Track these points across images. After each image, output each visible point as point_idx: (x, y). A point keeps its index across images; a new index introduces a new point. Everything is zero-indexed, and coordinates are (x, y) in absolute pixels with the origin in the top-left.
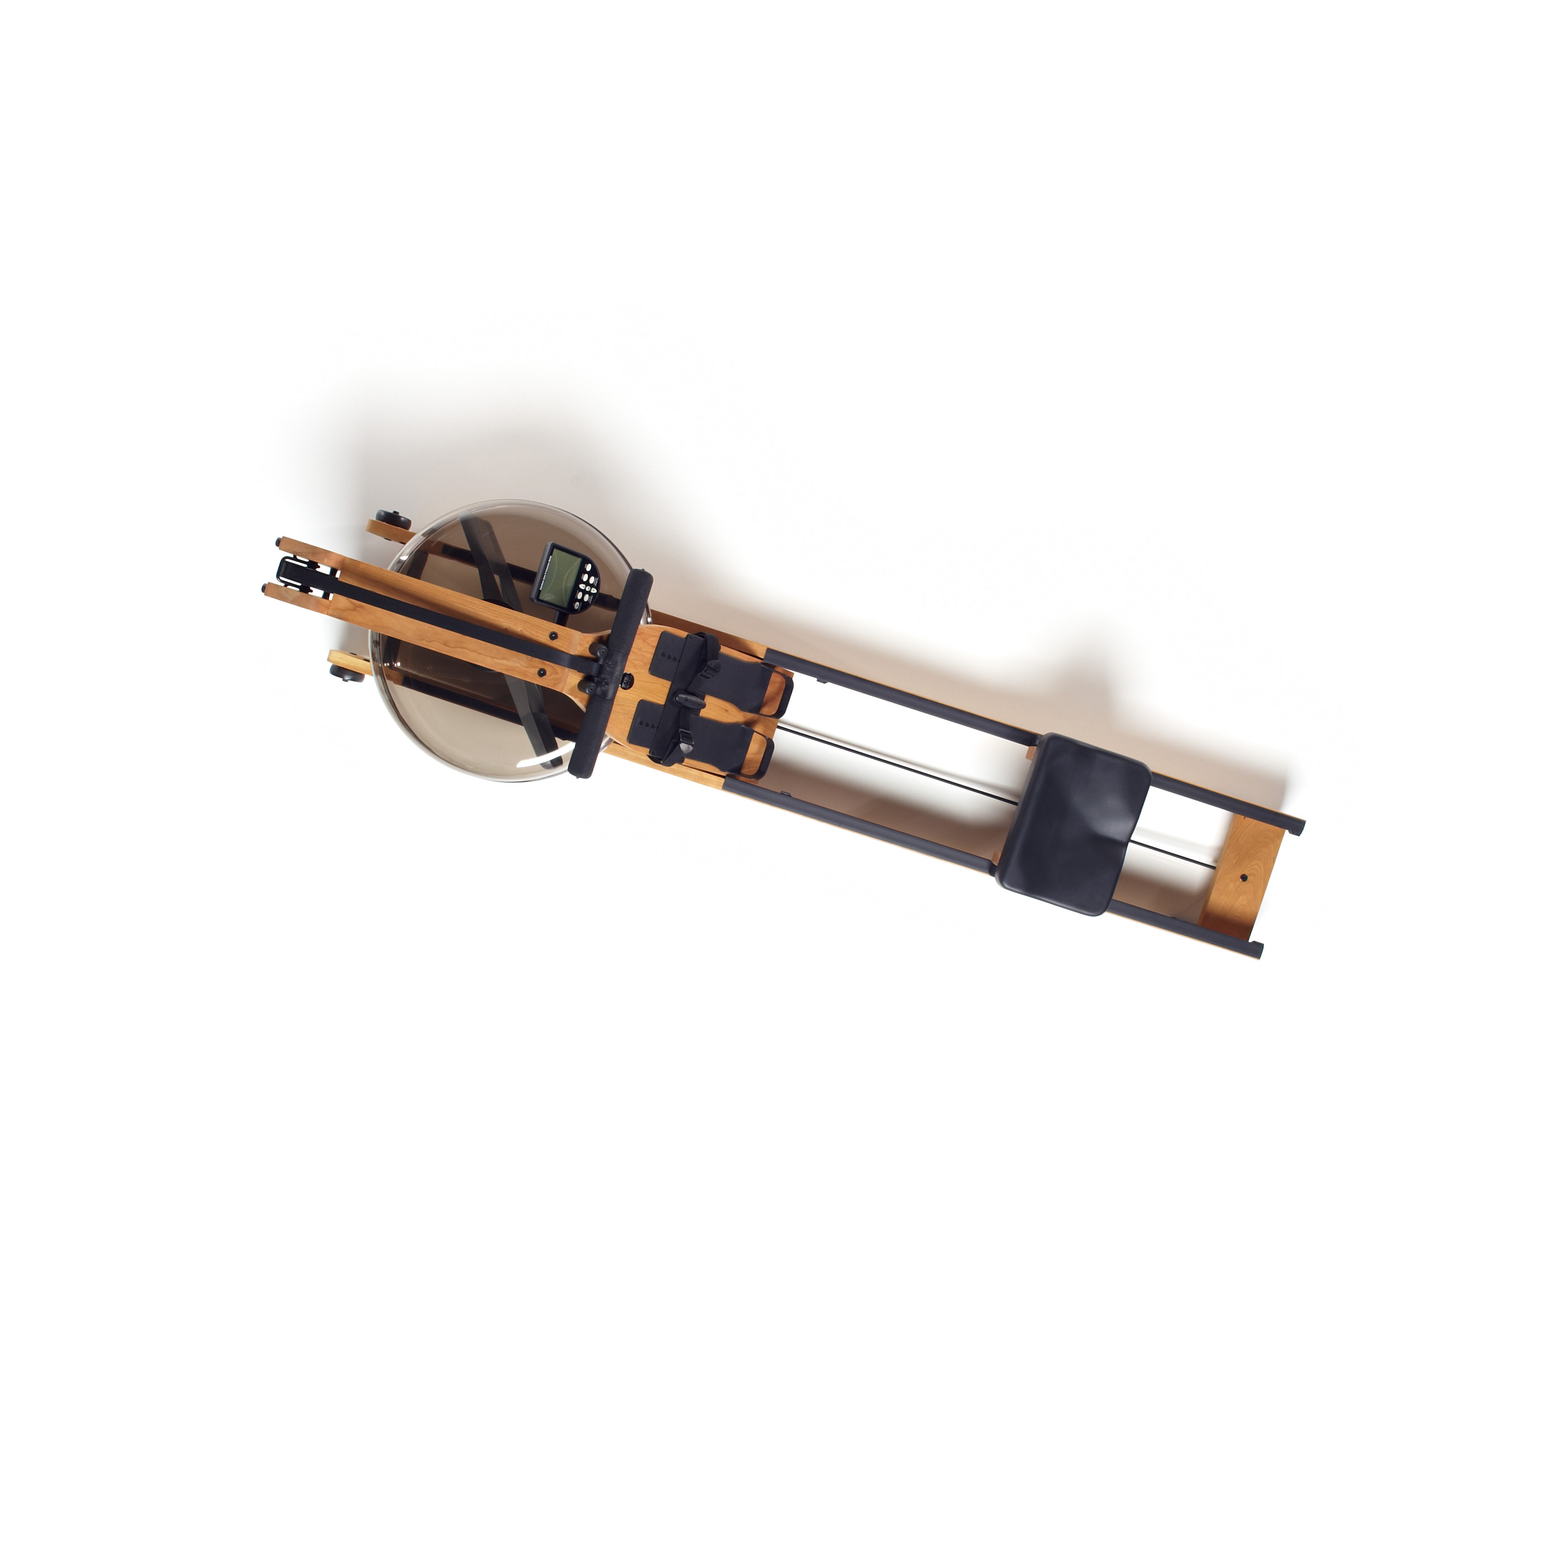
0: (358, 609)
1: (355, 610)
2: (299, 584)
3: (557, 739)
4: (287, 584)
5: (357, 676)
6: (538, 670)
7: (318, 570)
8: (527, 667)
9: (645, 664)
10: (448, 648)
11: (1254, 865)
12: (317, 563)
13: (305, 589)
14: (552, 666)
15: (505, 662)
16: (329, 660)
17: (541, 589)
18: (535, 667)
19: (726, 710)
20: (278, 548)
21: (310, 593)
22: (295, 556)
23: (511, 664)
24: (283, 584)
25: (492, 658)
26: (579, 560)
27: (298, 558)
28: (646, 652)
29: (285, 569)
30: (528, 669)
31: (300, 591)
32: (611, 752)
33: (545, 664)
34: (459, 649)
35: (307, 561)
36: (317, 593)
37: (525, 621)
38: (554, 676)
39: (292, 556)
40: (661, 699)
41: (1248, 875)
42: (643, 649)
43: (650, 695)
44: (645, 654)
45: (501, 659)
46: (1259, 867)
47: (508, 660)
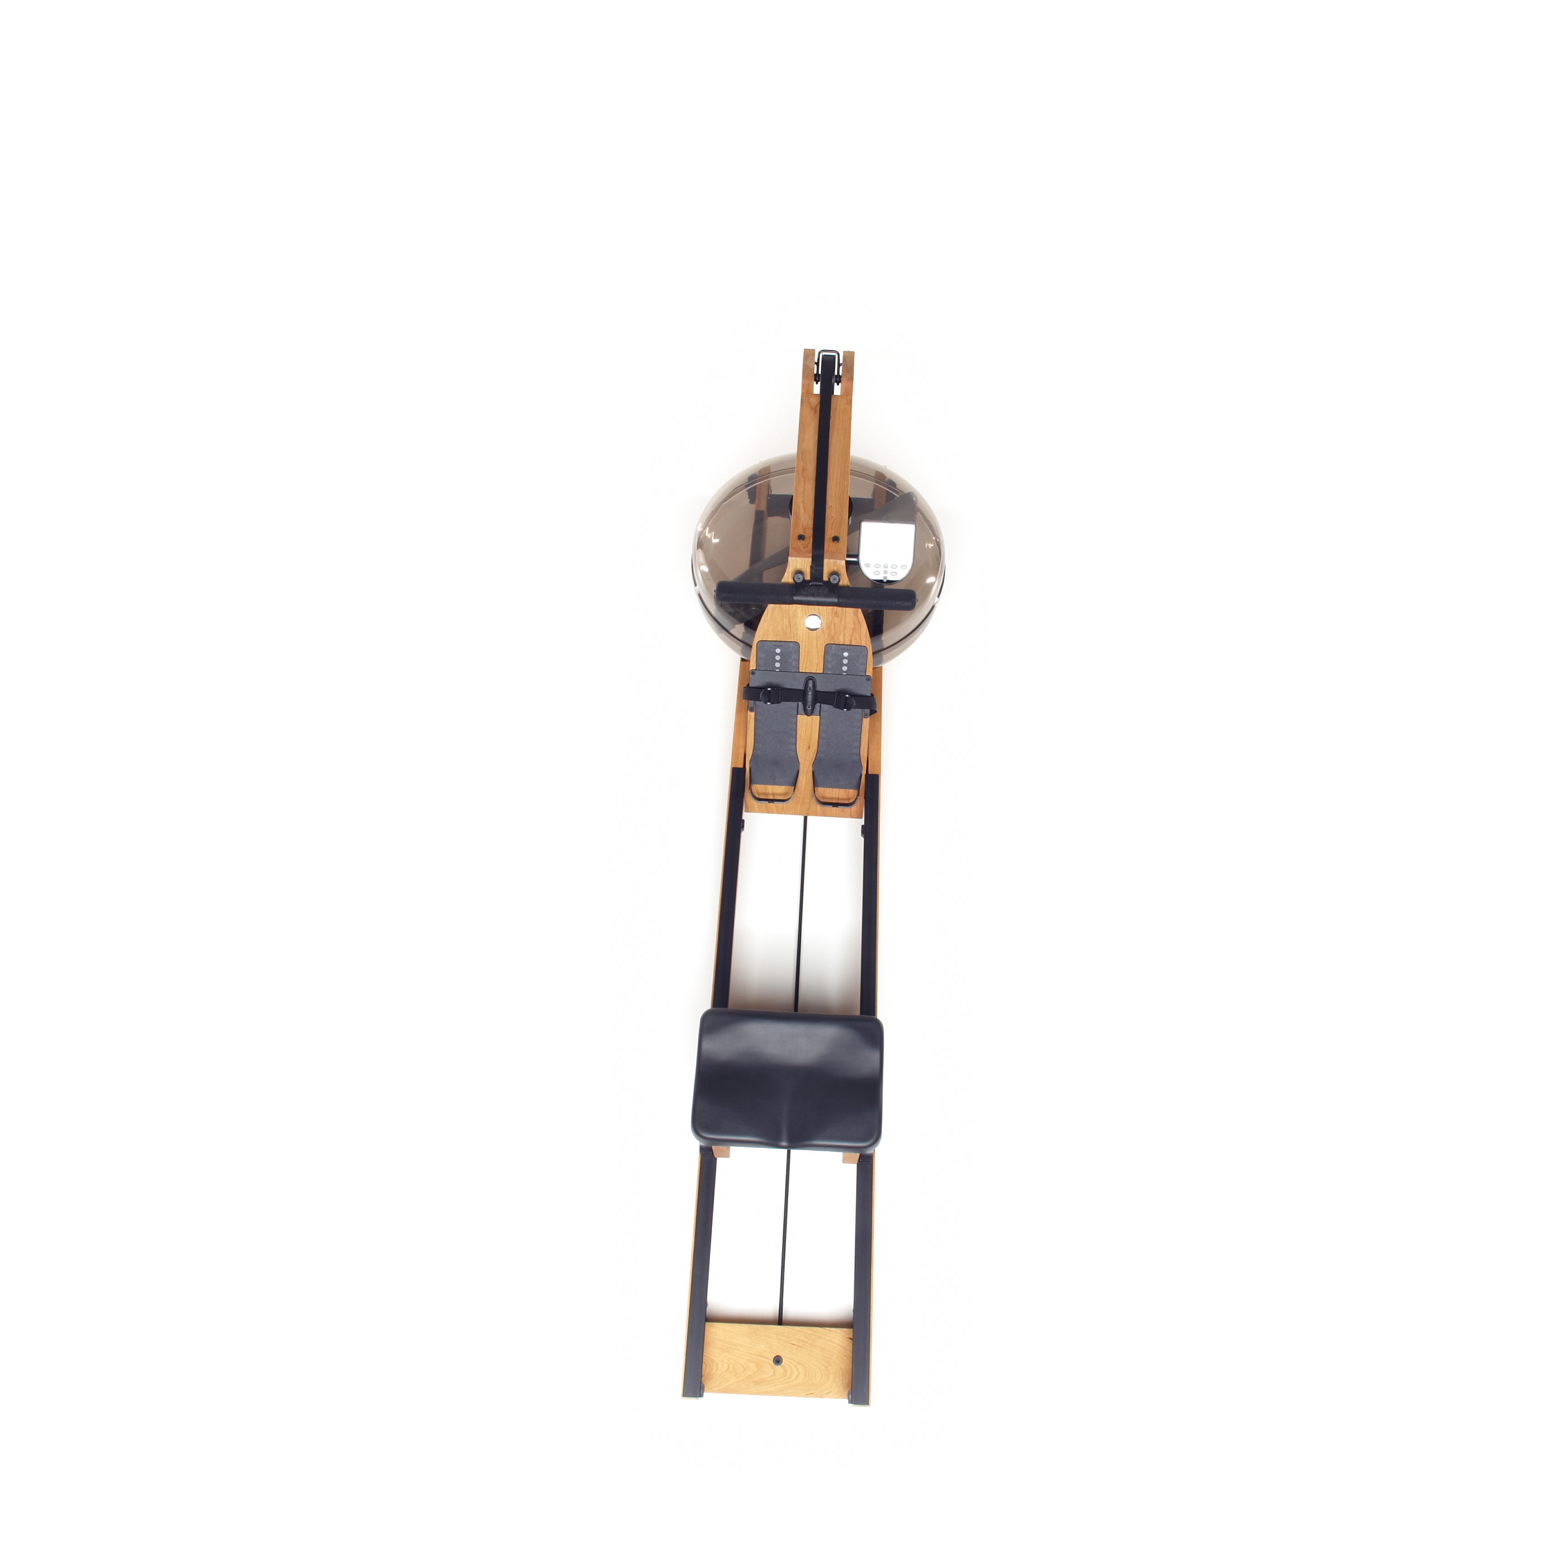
0: (813, 411)
1: (812, 409)
2: (820, 373)
4: (817, 364)
6: (803, 534)
8: (803, 526)
9: (833, 638)
10: (801, 472)
11: (797, 1370)
12: (840, 381)
14: (809, 543)
15: (802, 510)
18: (804, 532)
19: (809, 747)
20: (844, 351)
21: (815, 382)
23: (802, 514)
24: (816, 361)
25: (803, 502)
27: (841, 368)
28: (844, 635)
29: (828, 362)
30: (801, 527)
31: (815, 375)
33: (810, 538)
34: (802, 479)
35: (840, 374)
36: (817, 388)
37: (842, 518)
38: (801, 546)
39: (841, 362)
40: (805, 666)
41: (783, 1363)
42: (846, 631)
43: (806, 654)
44: (842, 634)
45: (803, 508)
46: (796, 1378)
47: (805, 511)
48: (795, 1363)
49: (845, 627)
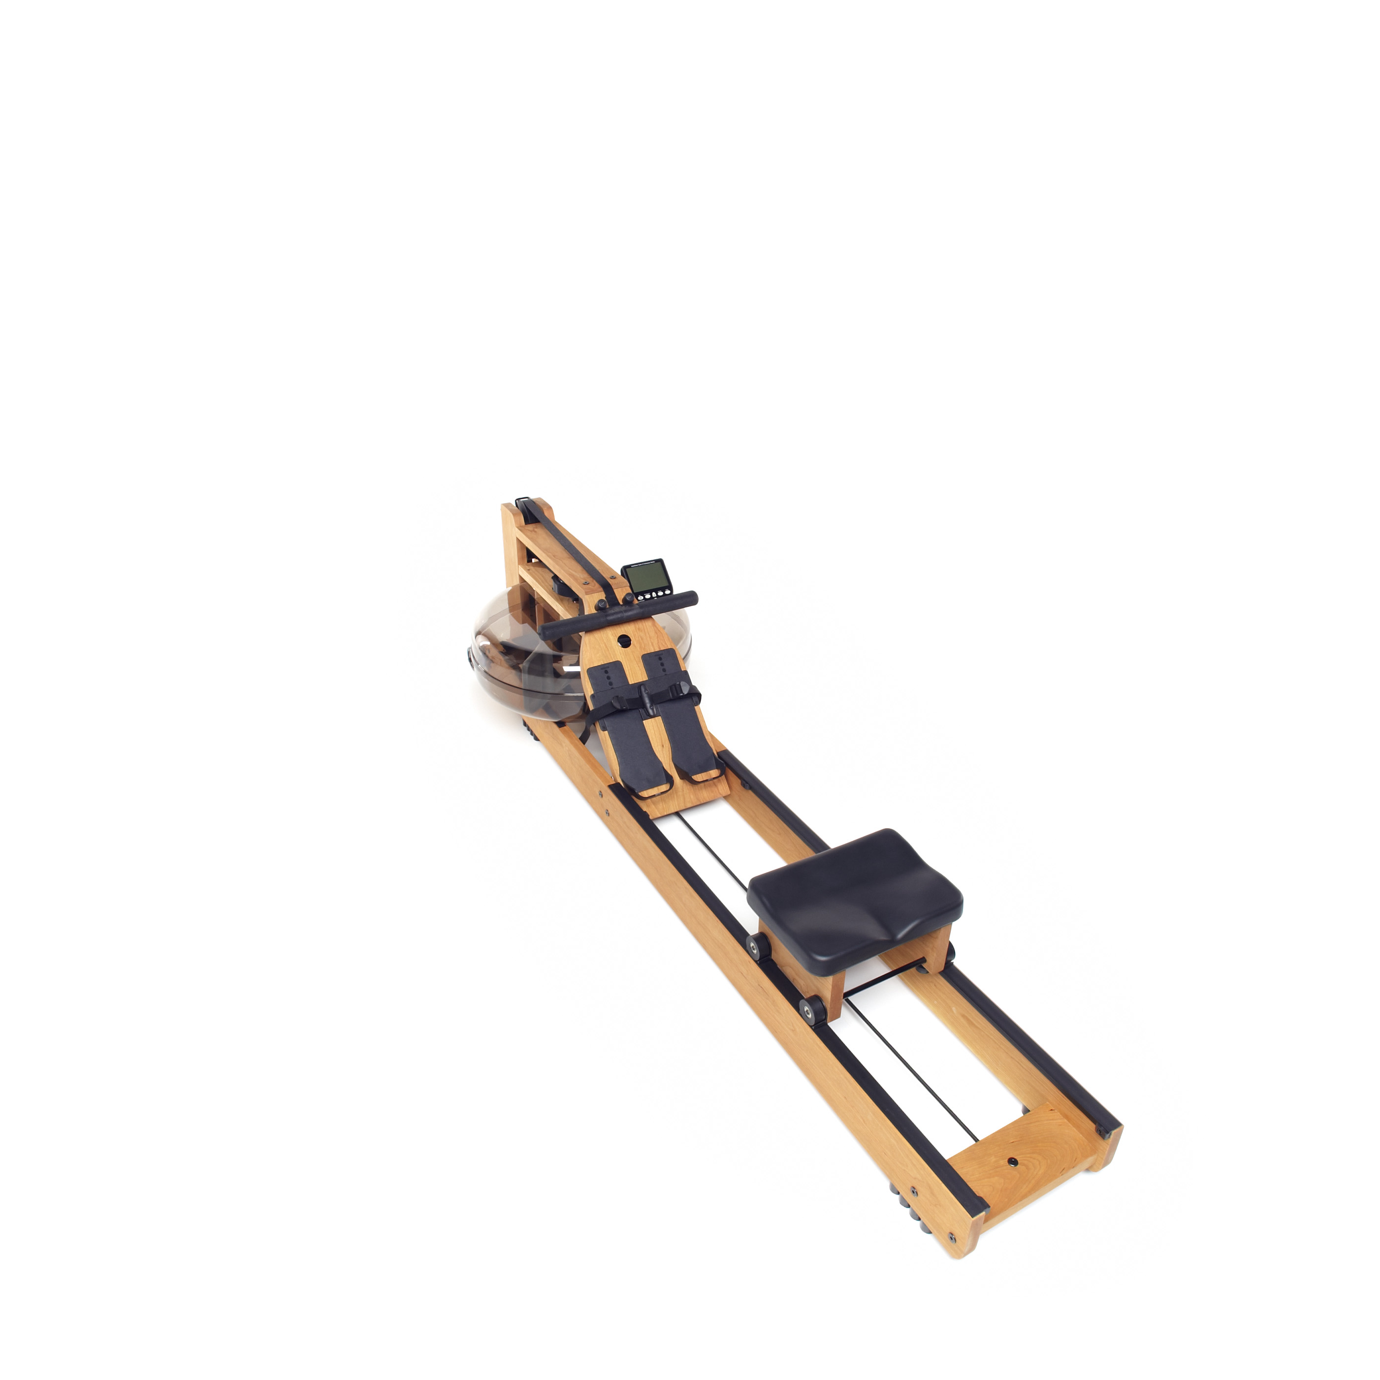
9: (645, 649)
11: (1034, 1159)
17: (632, 566)
18: (585, 580)
19: (664, 744)
26: (666, 584)
33: (593, 581)
38: (590, 587)
40: (632, 679)
41: (1019, 1162)
42: (652, 641)
43: (629, 668)
44: (650, 644)
46: (1039, 1164)
47: (577, 572)
48: (1028, 1155)
49: (650, 638)
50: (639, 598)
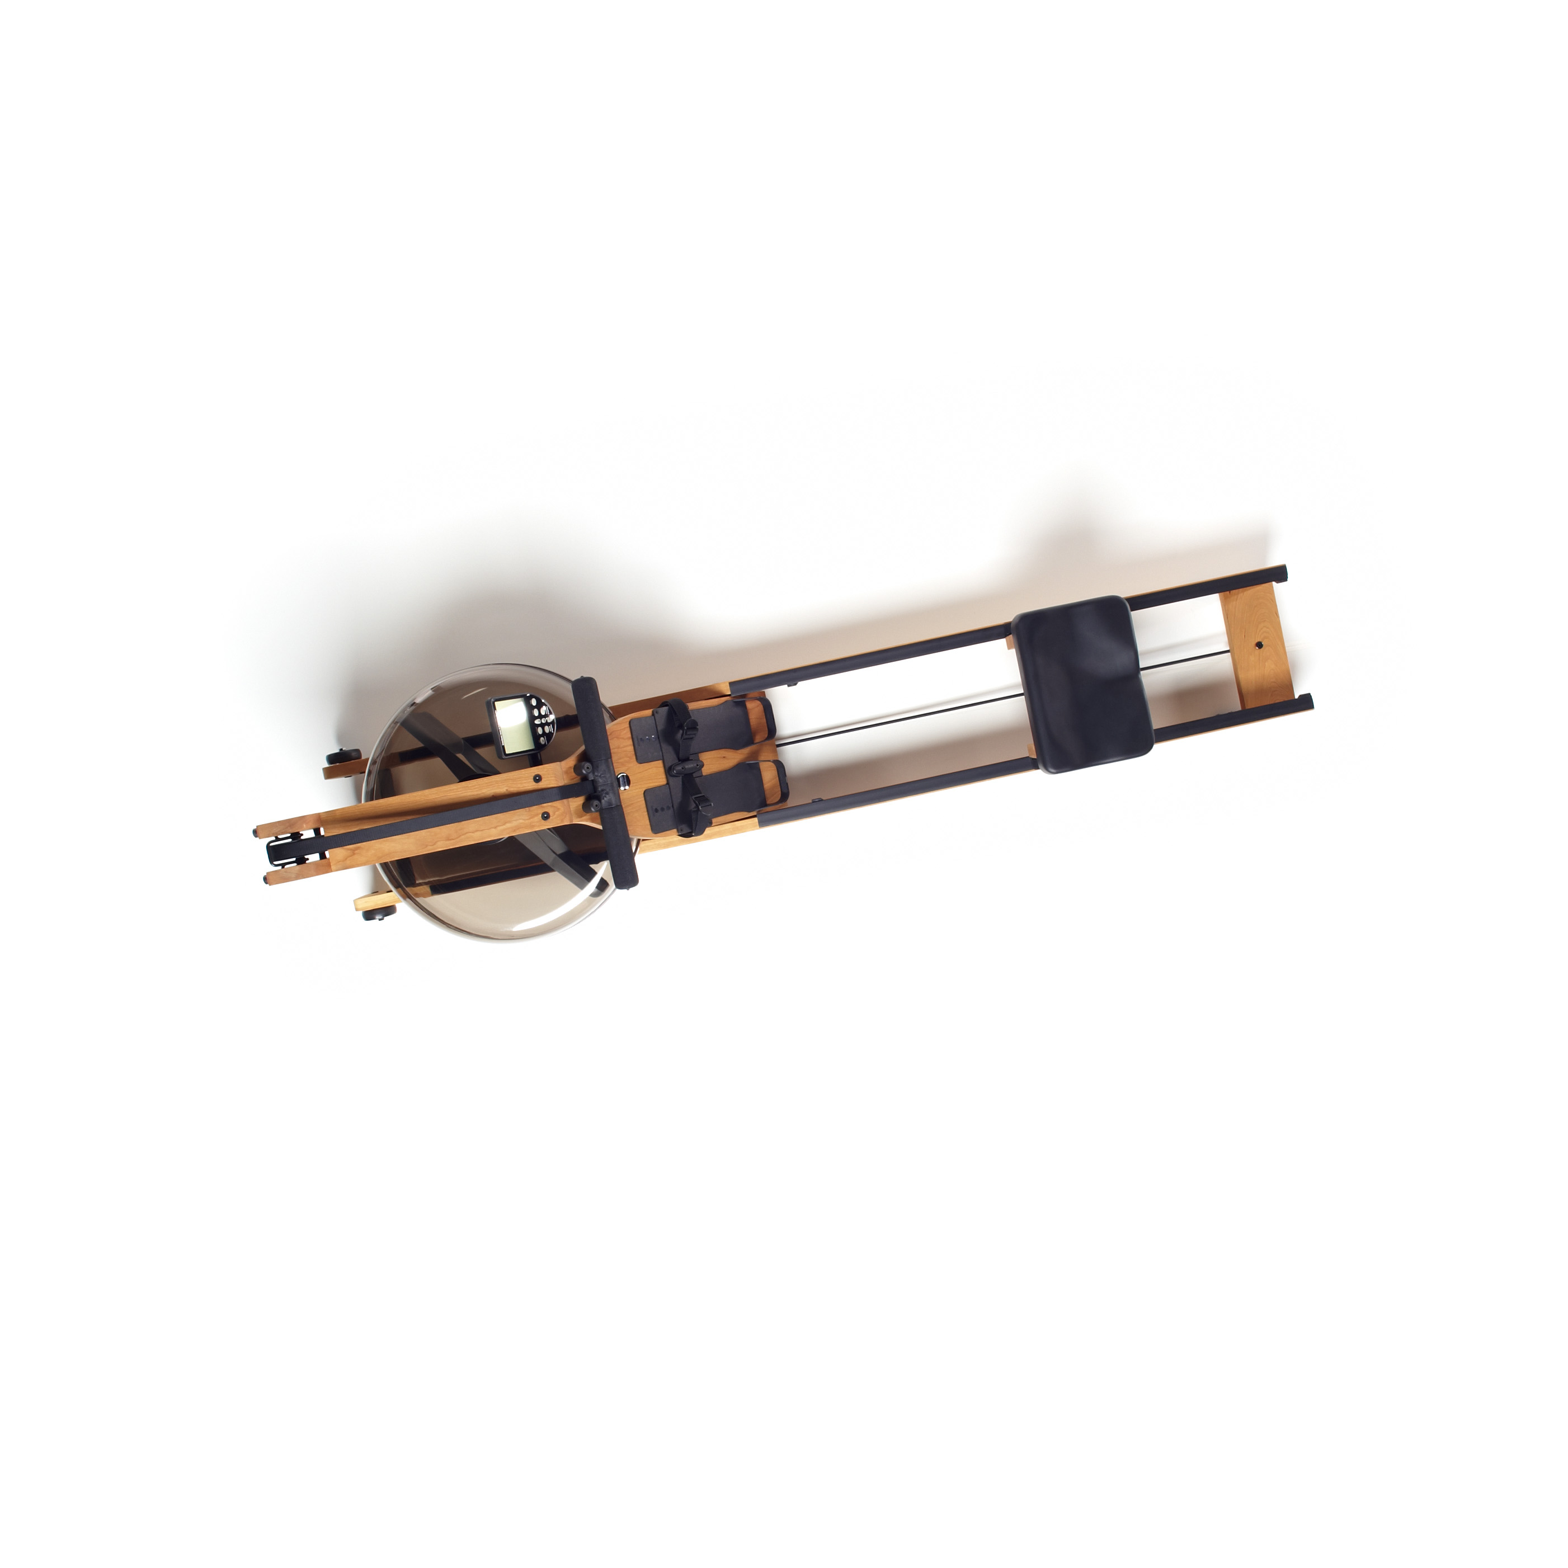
0: (356, 852)
1: (354, 854)
2: (294, 859)
3: (592, 866)
4: (283, 865)
5: (388, 911)
6: (540, 815)
7: (302, 838)
8: (530, 819)
9: (631, 758)
10: (452, 841)
11: (1262, 629)
12: (298, 833)
13: (301, 861)
14: (550, 806)
15: (508, 825)
16: (357, 910)
18: (537, 815)
19: (724, 757)
20: (258, 838)
21: (307, 862)
22: (276, 837)
23: (514, 824)
24: (280, 867)
25: (495, 828)
27: (280, 837)
28: (625, 747)
29: (275, 853)
30: (532, 820)
31: (298, 864)
32: (642, 851)
33: (544, 807)
34: (463, 837)
35: (289, 835)
36: (314, 858)
37: (505, 780)
38: (557, 813)
39: (273, 838)
40: (661, 780)
41: (1260, 641)
42: (622, 746)
43: (650, 781)
44: (625, 749)
45: (504, 824)
46: (1268, 628)
47: (510, 822)
50: (543, 743)
